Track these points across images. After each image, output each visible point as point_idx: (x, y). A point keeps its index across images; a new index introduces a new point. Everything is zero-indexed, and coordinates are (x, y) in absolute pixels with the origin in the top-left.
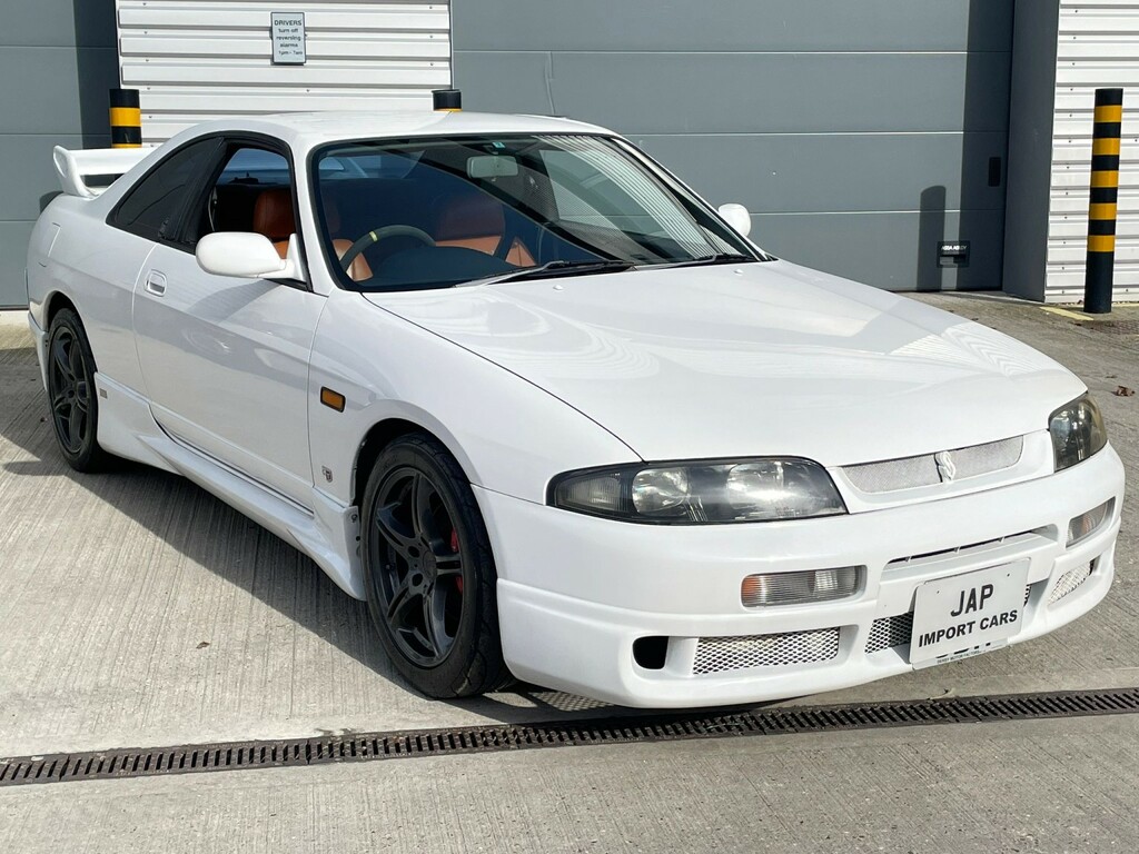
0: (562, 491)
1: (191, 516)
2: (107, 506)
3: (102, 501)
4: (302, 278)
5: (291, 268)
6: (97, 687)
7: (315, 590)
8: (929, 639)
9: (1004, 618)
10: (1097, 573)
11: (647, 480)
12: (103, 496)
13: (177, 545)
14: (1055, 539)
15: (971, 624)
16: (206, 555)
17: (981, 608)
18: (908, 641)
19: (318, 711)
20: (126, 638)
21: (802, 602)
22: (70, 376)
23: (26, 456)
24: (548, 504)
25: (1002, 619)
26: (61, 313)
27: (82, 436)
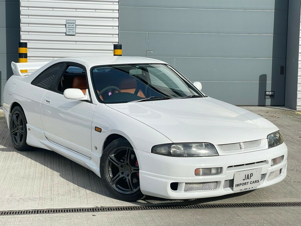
0: (155, 150)
1: (52, 161)
2: (29, 159)
3: (28, 158)
4: (90, 100)
5: (87, 97)
6: (40, 197)
7: (89, 178)
8: (238, 185)
9: (256, 181)
10: (281, 174)
11: (174, 147)
12: (28, 157)
13: (51, 168)
14: (268, 164)
15: (248, 182)
16: (59, 170)
17: (250, 179)
18: (233, 186)
19: (94, 203)
20: (44, 188)
21: (208, 175)
22: (18, 124)
23: (3, 147)
24: (151, 153)
25: (255, 182)
26: (16, 107)
27: (21, 141)
